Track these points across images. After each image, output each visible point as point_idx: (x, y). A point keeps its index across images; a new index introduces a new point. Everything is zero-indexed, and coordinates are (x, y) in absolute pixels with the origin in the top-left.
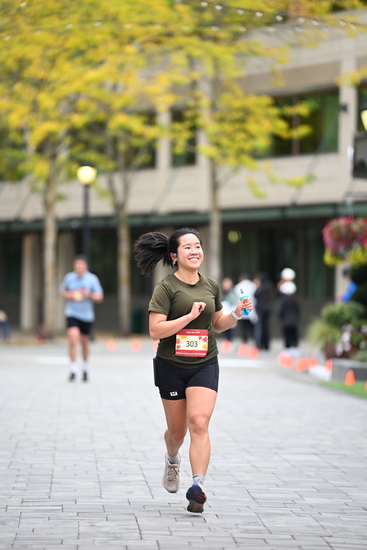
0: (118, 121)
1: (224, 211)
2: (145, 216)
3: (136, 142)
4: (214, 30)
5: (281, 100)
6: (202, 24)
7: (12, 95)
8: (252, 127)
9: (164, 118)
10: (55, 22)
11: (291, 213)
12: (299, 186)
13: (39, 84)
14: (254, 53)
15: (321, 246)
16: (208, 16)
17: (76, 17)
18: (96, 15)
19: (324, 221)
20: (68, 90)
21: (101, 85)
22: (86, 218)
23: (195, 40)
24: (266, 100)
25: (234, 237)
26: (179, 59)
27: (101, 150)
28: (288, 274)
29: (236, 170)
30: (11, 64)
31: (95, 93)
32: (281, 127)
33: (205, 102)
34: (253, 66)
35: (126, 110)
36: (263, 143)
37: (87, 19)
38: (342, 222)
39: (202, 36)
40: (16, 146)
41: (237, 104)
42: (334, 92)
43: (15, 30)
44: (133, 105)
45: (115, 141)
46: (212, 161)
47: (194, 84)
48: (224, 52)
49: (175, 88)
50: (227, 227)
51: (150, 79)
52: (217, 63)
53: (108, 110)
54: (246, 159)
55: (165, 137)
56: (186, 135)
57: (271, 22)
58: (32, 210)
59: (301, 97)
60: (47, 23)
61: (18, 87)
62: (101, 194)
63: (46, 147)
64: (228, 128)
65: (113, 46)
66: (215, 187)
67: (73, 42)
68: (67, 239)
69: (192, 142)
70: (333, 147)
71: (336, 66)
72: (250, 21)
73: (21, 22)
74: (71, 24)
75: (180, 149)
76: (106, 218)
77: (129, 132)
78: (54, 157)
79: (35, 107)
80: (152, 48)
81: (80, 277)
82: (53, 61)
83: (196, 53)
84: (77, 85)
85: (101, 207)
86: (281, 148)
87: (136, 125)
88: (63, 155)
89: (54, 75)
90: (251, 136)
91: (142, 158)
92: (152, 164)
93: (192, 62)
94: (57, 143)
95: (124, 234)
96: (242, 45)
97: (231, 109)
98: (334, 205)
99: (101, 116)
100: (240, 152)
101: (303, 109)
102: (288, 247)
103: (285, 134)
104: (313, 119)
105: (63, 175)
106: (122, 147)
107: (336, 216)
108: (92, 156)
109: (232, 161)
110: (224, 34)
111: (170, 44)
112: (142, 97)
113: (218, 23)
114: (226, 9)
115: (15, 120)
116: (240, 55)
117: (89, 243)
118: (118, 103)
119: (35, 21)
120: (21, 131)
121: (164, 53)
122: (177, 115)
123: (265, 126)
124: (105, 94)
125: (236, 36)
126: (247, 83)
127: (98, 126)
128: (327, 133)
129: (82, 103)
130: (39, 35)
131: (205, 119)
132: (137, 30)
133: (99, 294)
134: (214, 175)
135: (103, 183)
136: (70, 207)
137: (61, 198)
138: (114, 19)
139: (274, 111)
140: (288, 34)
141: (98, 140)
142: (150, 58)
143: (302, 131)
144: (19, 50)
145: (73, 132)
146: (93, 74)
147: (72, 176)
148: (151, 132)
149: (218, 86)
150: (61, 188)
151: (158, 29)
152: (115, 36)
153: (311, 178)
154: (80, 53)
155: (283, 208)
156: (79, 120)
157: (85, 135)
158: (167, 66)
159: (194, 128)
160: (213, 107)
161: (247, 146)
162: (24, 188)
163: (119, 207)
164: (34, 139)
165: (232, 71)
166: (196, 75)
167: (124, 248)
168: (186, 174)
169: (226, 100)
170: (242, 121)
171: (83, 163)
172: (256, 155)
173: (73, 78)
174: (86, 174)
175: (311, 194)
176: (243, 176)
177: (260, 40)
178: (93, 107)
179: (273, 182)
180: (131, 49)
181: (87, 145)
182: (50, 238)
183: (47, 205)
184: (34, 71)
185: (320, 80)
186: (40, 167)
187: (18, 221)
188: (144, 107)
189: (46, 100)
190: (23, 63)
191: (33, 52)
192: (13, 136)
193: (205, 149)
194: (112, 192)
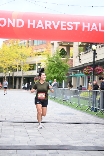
0: (13, 67)
1: (24, 76)
2: (16, 76)
3: (15, 69)
4: (23, 58)
5: (30, 65)
6: (22, 57)
7: (2, 64)
8: (27, 67)
9: (18, 66)
10: (7, 56)
11: (31, 76)
12: (32, 74)
13: (5, 63)
14: (27, 60)
15: (34, 80)
16: (22, 56)
17: (9, 56)
18: (11, 56)
19: (34, 77)
20: (8, 63)
21: (11, 63)
22: (9, 76)
23: (21, 58)
24: (28, 65)
25: (25, 79)
26: (19, 60)
27: (11, 69)
28: (31, 83)
29: (25, 72)
30: (2, 61)
31: (11, 64)
32: (30, 67)
33: (22, 65)
34: (27, 61)
35: (14, 65)
36: (28, 69)
37: (10, 56)
38: (36, 77)
39: (22, 58)
40: (2, 69)
41: (25, 65)
42: (35, 64)
43: (3, 57)
44: (15, 65)
45: (13, 68)
46: (23, 71)
47: (21, 63)
48: (24, 60)
49: (19, 63)
50: (24, 78)
51: (16, 62)
52: (23, 61)
53: (12, 65)
54: (26, 71)
55: (18, 68)
56: (20, 68)
57: (29, 57)
58: (4, 76)
59: (32, 65)
60: (6, 56)
61: (3, 63)
62: (11, 74)
63: (5, 69)
64: (24, 67)
65: (13, 59)
66: (23, 73)
67: (8, 58)
68: (7, 78)
69: (21, 69)
70: (35, 70)
71: (35, 62)
72: (27, 57)
73: (3, 56)
74: (8, 57)
75: (19, 69)
76: (12, 76)
77: (14, 68)
78: (6, 70)
79: (4, 65)
80: (17, 59)
81: (5, 82)
82: (6, 60)
83: (21, 60)
84: (9, 63)
85: (11, 75)
86: (30, 70)
87: (15, 67)
88: (7, 70)
89: (6, 62)
90: (27, 68)
91: (15, 70)
92: (16, 71)
93: (21, 61)
94: (7, 69)
95: (13, 78)
96: (26, 59)
97: (25, 66)
98: (35, 76)
99: (11, 66)
100: (26, 70)
101: (32, 66)
102: (30, 80)
103: (30, 68)
104: (33, 67)
105: (7, 72)
106: (13, 69)
107: (35, 77)
108: (10, 70)
109: (25, 71)
110: (24, 58)
111: (18, 59)
112: (15, 64)
113: (23, 57)
114: (24, 56)
115: (2, 66)
116: (26, 60)
117: (10, 79)
118: (13, 65)
119: (5, 56)
120: (3, 67)
121: (18, 60)
122: (19, 66)
123: (28, 67)
124: (12, 64)
125: (25, 58)
126: (26, 63)
127: (11, 67)
128: (35, 68)
129: (9, 65)
130: (5, 58)
131: (22, 66)
132: (15, 57)
133: (8, 84)
134: (23, 72)
135: (11, 73)
136: (8, 75)
137: (7, 74)
138: (13, 56)
139: (29, 66)
140: (31, 58)
141: (11, 68)
142: (16, 60)
143: (32, 68)
144: (3, 59)
145: (8, 68)
146: (10, 62)
147: (8, 72)
148: (16, 68)
149: (23, 63)
150: (7, 73)
151: (17, 57)
152: (13, 58)
153: (33, 73)
154: (9, 60)
155: (30, 76)
156: (9, 66)
157: (9, 68)
158: (18, 61)
159: (21, 67)
160: (23, 65)
161: (26, 69)
162: (3, 73)
163: (13, 75)
164: (4, 68)
165: (25, 62)
166: (21, 62)
167: (13, 80)
168: (20, 72)
169: (24, 65)
170: (26, 67)
171: (9, 71)
172: (27, 70)
173: (8, 62)
174: (9, 72)
175: (33, 74)
176: (26, 72)
177: (28, 59)
178: (10, 65)
179: (29, 73)
180: (15, 59)
181: (10, 69)
182: (6, 79)
183: (5, 75)
184: (4, 61)
185: (34, 63)
186: (5, 71)
187: (2, 77)
188: (16, 65)
189: (6, 64)
190: (3, 60)
191: (4, 59)
192: (2, 68)
193: (22, 70)
194: (12, 74)
